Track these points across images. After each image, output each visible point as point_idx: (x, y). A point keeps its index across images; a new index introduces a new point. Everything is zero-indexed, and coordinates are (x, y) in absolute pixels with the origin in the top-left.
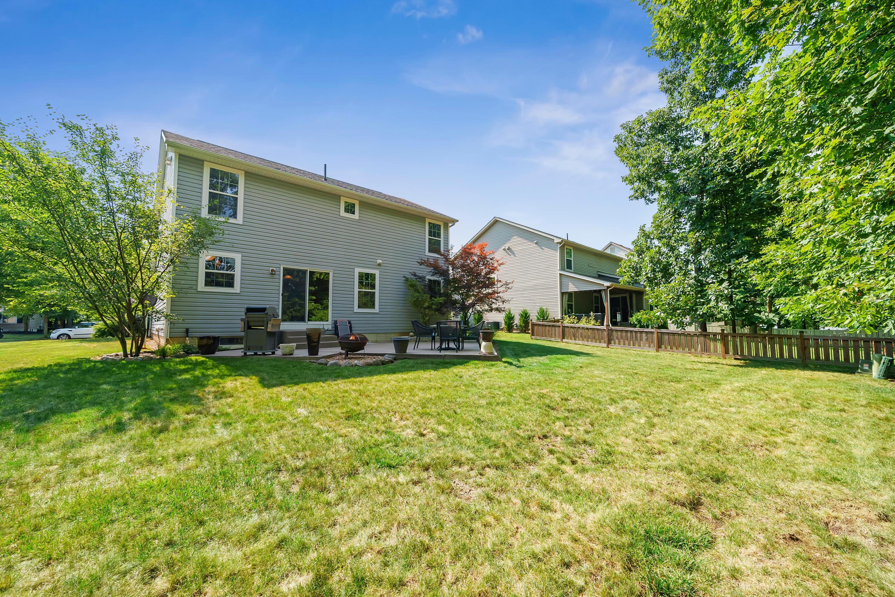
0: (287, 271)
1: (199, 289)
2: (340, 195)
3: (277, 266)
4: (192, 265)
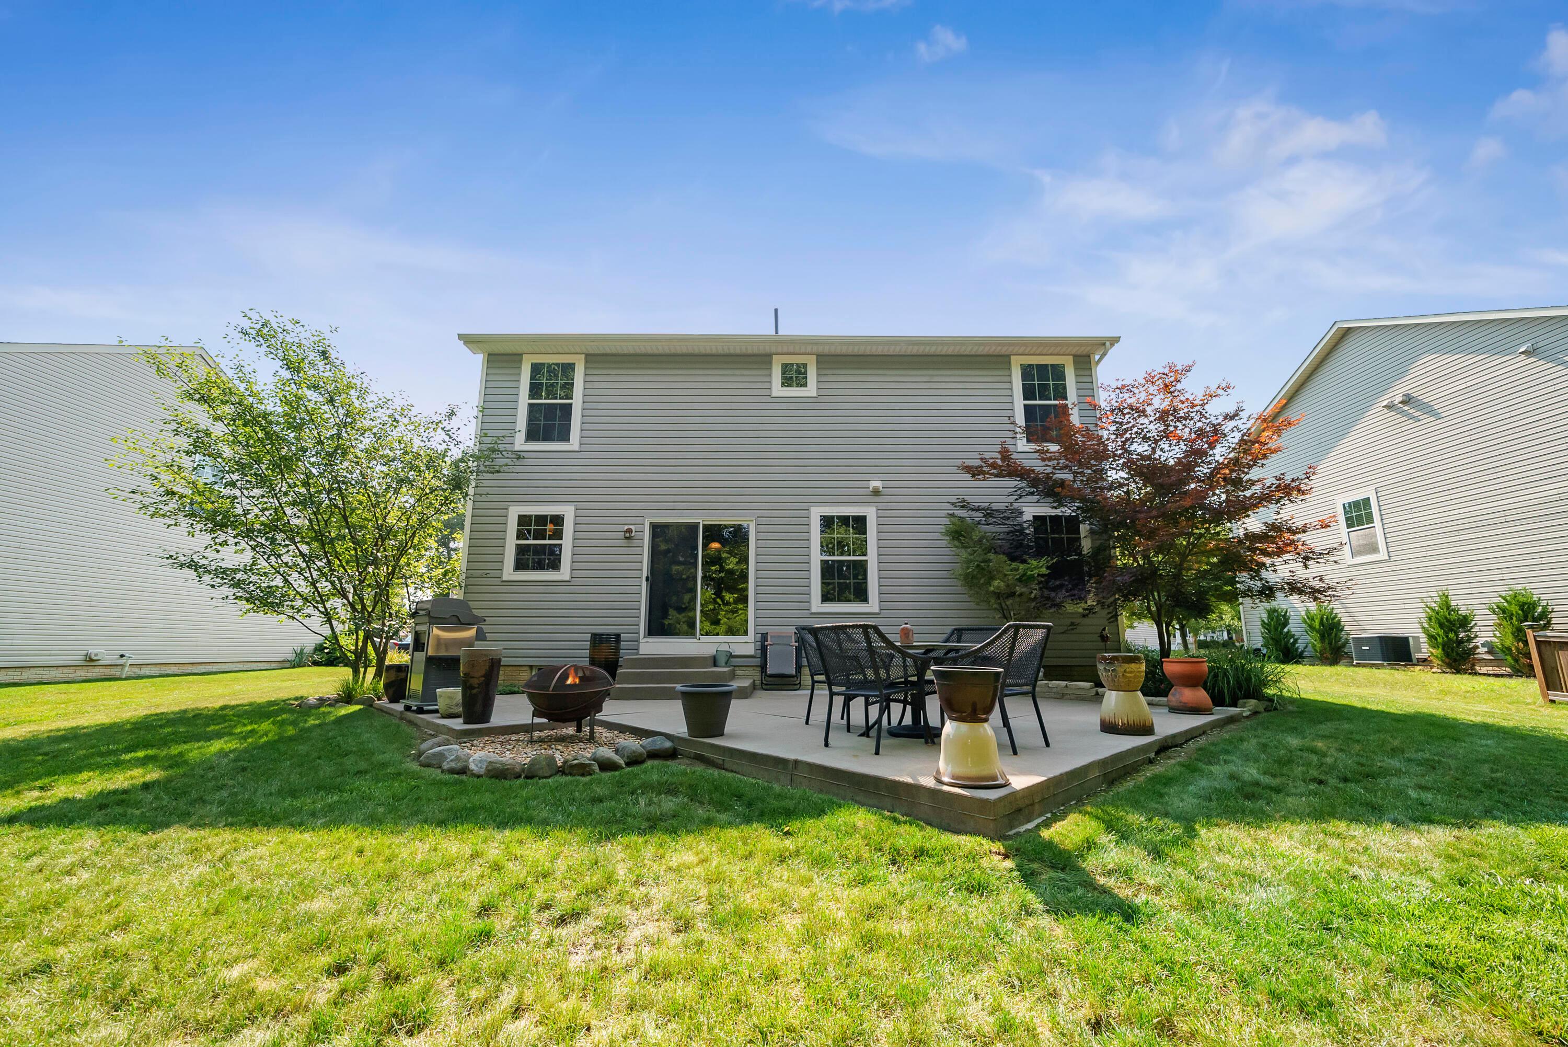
0: (658, 530)
1: (505, 577)
2: (768, 352)
3: (639, 520)
4: (496, 535)
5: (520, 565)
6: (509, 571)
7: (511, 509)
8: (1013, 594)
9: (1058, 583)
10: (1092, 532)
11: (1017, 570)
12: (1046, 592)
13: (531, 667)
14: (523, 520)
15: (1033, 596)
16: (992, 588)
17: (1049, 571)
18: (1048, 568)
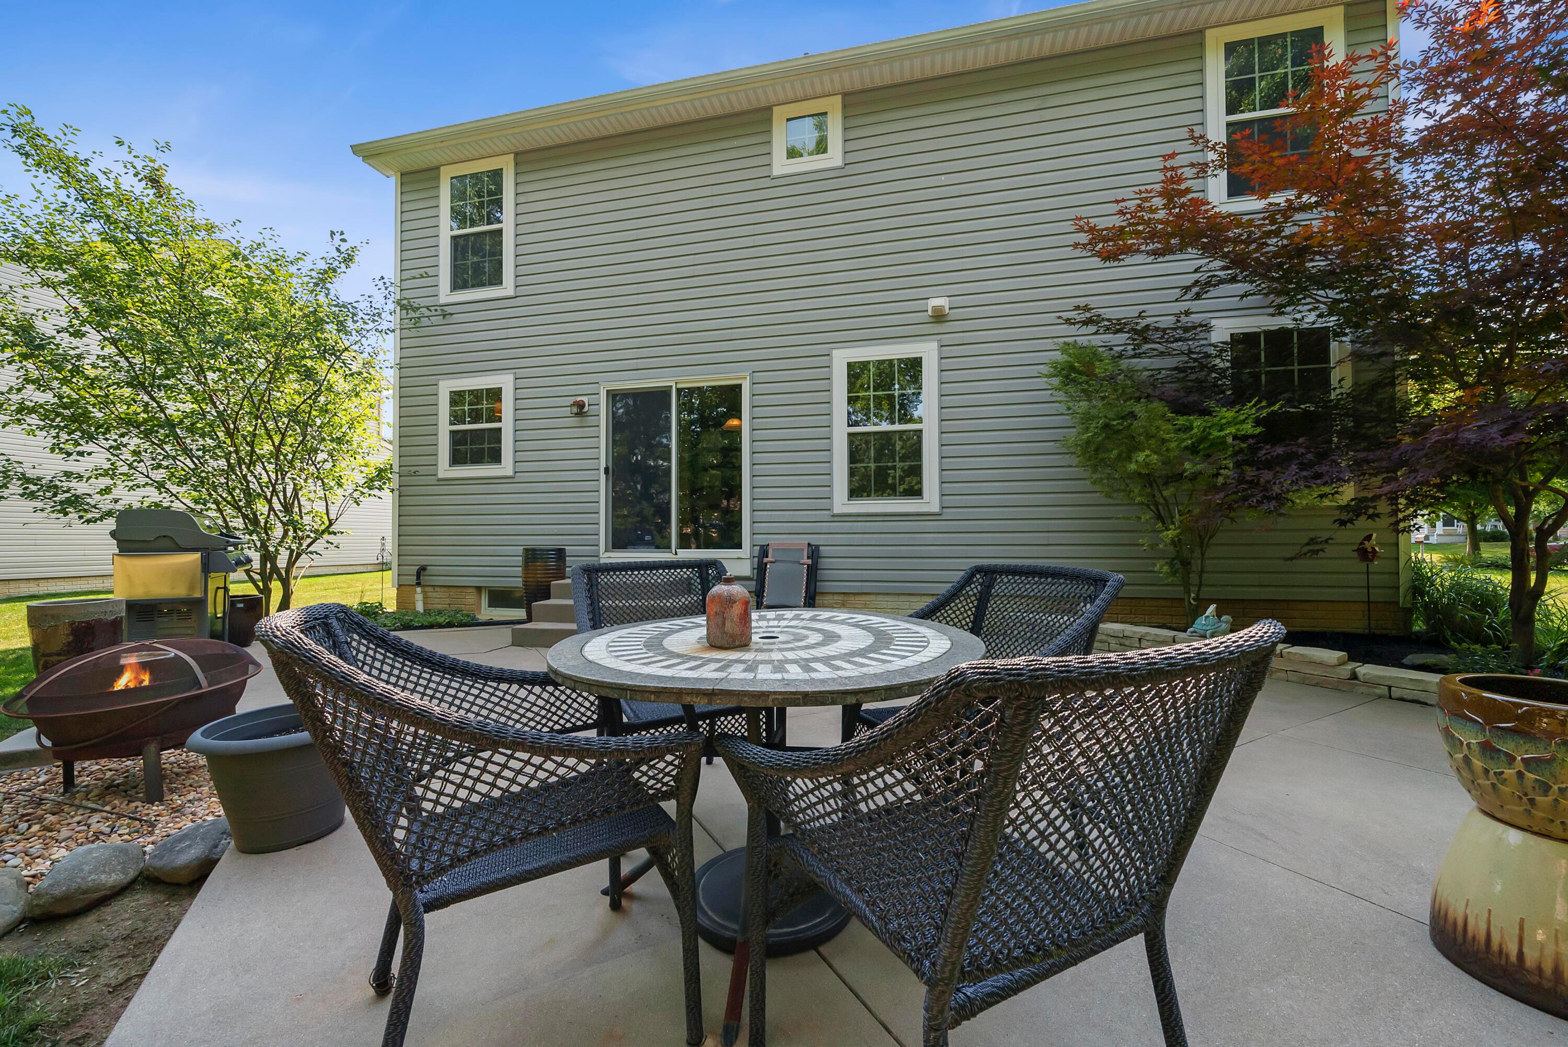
0: (617, 400)
1: (441, 474)
2: (764, 104)
3: (591, 388)
4: (423, 420)
5: (457, 459)
6: (444, 469)
7: (441, 383)
8: (1179, 477)
9: (1280, 450)
10: (1356, 356)
11: (1189, 429)
12: (1250, 472)
13: (479, 589)
14: (457, 398)
15: (1220, 480)
16: (1133, 467)
17: (1258, 430)
18: (1258, 422)
